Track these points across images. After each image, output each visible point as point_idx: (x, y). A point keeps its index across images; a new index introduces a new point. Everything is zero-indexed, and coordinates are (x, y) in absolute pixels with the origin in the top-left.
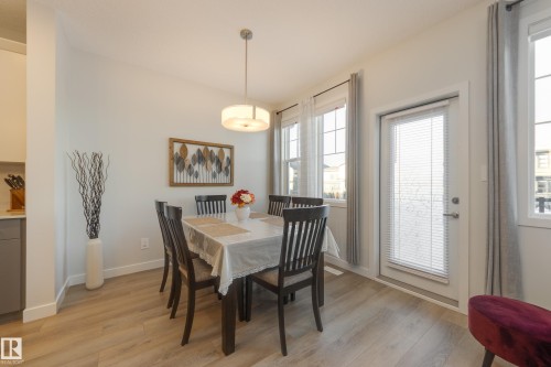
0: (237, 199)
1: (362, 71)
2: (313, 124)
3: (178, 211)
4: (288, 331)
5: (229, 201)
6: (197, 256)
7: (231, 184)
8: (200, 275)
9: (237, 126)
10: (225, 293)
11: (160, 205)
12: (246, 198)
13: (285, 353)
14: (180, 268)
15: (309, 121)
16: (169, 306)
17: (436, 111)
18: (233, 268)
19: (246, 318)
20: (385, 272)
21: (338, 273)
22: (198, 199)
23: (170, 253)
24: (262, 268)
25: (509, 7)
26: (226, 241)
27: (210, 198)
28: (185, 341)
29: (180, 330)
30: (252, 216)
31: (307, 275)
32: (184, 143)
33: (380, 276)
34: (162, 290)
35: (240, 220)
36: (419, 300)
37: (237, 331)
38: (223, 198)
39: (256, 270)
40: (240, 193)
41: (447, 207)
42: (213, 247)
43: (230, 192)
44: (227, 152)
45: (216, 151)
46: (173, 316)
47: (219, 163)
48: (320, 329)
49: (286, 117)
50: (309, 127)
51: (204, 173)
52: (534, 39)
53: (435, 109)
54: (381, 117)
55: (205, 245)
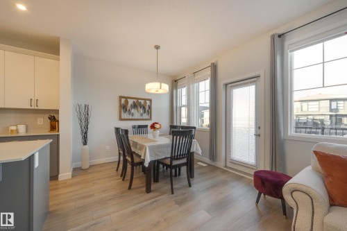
0: (153, 127)
1: (217, 61)
2: (193, 87)
3: (126, 132)
4: (175, 186)
5: (149, 128)
6: (135, 153)
7: (150, 119)
8: (136, 160)
9: (153, 91)
10: (147, 166)
11: (117, 129)
12: (157, 126)
13: (173, 193)
14: (127, 157)
15: (191, 86)
16: (121, 176)
17: (251, 83)
18: (151, 156)
19: (156, 181)
20: (229, 164)
21: (204, 165)
22: (134, 127)
23: (121, 152)
24: (163, 157)
25: (280, 36)
26: (147, 145)
27: (140, 127)
28: (130, 188)
29: (127, 184)
30: (160, 135)
31: (184, 161)
32: (127, 98)
33: (226, 166)
34: (117, 170)
35: (154, 137)
36: (243, 177)
37: (152, 186)
38: (146, 126)
39: (161, 158)
40: (154, 124)
41: (256, 131)
42: (142, 147)
43: (149, 123)
44: (148, 103)
45: (142, 102)
46: (123, 180)
47: (144, 108)
48: (190, 186)
49: (180, 83)
50: (191, 89)
51: (137, 113)
52: (291, 51)
53: (251, 82)
54: (226, 85)
55: (138, 146)
